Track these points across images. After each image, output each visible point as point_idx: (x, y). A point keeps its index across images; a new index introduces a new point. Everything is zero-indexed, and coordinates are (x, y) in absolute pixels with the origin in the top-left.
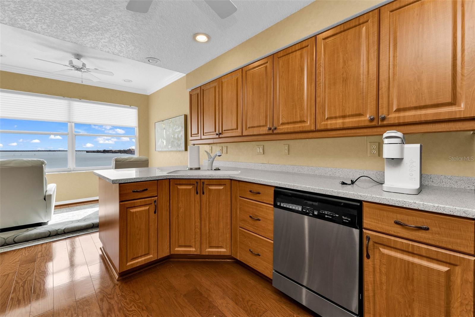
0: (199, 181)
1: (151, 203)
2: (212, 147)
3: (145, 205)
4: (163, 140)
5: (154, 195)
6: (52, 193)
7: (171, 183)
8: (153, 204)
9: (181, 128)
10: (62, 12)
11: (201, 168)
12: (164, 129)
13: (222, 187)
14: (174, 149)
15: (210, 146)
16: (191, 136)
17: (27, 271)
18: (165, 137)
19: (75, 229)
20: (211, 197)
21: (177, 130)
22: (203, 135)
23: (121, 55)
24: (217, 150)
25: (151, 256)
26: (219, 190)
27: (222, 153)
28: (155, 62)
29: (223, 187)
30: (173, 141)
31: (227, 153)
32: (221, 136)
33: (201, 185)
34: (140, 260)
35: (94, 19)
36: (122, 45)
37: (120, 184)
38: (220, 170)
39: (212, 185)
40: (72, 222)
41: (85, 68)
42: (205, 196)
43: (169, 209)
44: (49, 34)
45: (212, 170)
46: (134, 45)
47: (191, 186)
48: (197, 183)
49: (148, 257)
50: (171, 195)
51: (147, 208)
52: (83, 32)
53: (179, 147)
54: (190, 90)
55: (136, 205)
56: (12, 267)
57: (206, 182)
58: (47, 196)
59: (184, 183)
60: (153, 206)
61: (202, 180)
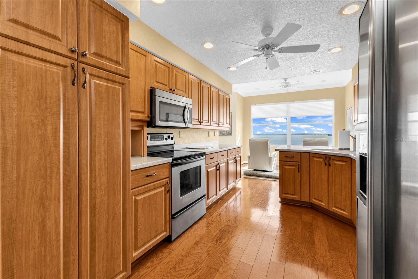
1: (296, 165)
3: (293, 166)
4: (351, 125)
5: (298, 161)
7: (311, 155)
13: (344, 163)
16: (354, 122)
20: (336, 169)
25: (296, 197)
26: (342, 165)
33: (328, 160)
34: (289, 196)
37: (279, 151)
39: (336, 160)
41: (289, 85)
42: (331, 167)
43: (308, 172)
47: (321, 159)
48: (326, 157)
49: (295, 197)
50: (310, 163)
51: (294, 168)
54: (353, 82)
55: (287, 165)
57: (332, 158)
58: (270, 157)
59: (318, 156)
60: (298, 168)
61: (328, 155)
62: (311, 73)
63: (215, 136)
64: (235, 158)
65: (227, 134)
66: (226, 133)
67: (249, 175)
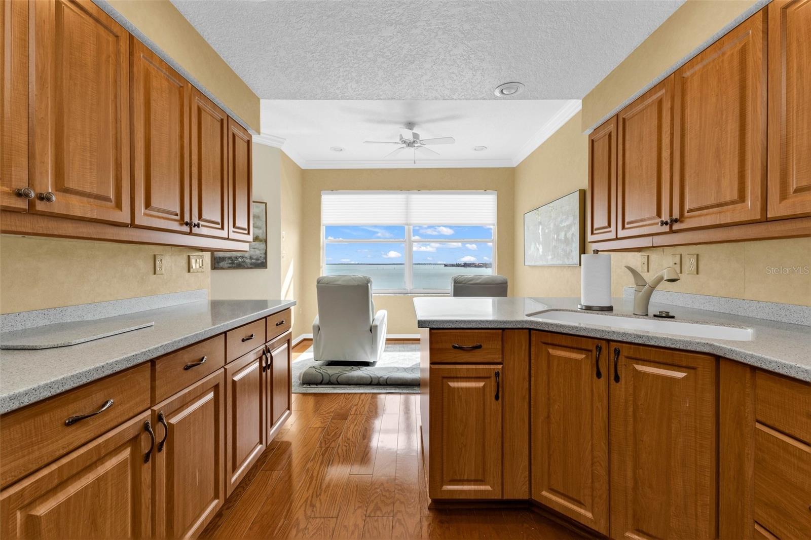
0: (604, 345)
1: (488, 376)
2: (648, 256)
3: (478, 378)
4: (538, 245)
5: (495, 361)
6: (378, 324)
7: (533, 339)
8: (492, 378)
9: (572, 218)
10: (364, 47)
11: (614, 308)
12: (540, 223)
13: (680, 375)
14: (558, 262)
15: (643, 253)
16: (592, 233)
17: (335, 432)
18: (541, 239)
19: (399, 383)
20: (643, 393)
21: (564, 224)
22: (623, 228)
23: (455, 97)
24: (662, 264)
25: (488, 488)
27: (681, 273)
28: (513, 91)
29: (686, 374)
30: (555, 247)
31: (697, 273)
32: (676, 227)
33: (609, 357)
34: (466, 487)
35: (404, 41)
36: (453, 76)
37: (431, 329)
38: (673, 317)
39: (644, 360)
41: (418, 141)
42: (623, 386)
44: (362, 95)
45: (647, 315)
46: (471, 66)
47: (582, 354)
48: (599, 349)
49: (482, 488)
50: (532, 365)
51: (481, 384)
52: (396, 74)
53: (568, 258)
54: (589, 131)
55: (459, 376)
56: (325, 418)
57: (625, 351)
58: (374, 326)
59: (564, 344)
60: (493, 383)
61: (613, 344)
63: (191, 270)
64: (267, 351)
65: (251, 264)
66: (248, 261)
67: (317, 384)
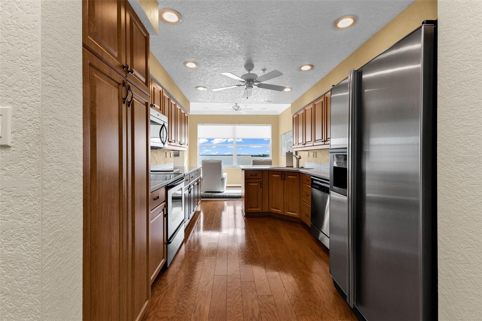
1: (259, 182)
2: (309, 153)
4: (285, 148)
5: (260, 178)
6: (225, 177)
7: (270, 173)
12: (286, 139)
13: (295, 177)
18: (286, 145)
20: (289, 182)
21: (292, 141)
25: (259, 209)
26: (294, 178)
30: (290, 148)
31: (316, 157)
33: (284, 175)
34: (253, 209)
37: (245, 171)
39: (289, 175)
40: (232, 193)
41: (239, 109)
42: (286, 181)
43: (268, 187)
47: (279, 175)
48: (282, 173)
49: (257, 209)
50: (269, 179)
51: (257, 184)
54: (292, 115)
55: (252, 182)
57: (286, 173)
58: (223, 178)
59: (275, 173)
60: (260, 184)
61: (284, 172)
62: (264, 102)
63: (171, 157)
